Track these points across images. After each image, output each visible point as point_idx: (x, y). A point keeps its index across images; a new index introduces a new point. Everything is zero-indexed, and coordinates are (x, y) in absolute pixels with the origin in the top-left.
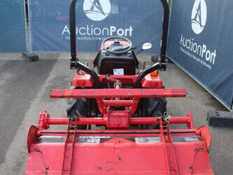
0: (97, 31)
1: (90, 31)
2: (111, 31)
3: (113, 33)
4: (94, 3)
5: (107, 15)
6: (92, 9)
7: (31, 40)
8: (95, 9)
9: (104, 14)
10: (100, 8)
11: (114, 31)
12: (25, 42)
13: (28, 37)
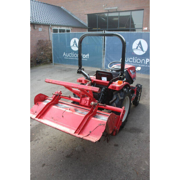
0: (139, 61)
1: (135, 61)
2: (147, 61)
3: (147, 62)
4: (138, 45)
5: (145, 52)
6: (137, 48)
7: (105, 62)
8: (139, 48)
9: (143, 51)
10: (141, 48)
11: (148, 61)
12: (102, 63)
13: (104, 61)
